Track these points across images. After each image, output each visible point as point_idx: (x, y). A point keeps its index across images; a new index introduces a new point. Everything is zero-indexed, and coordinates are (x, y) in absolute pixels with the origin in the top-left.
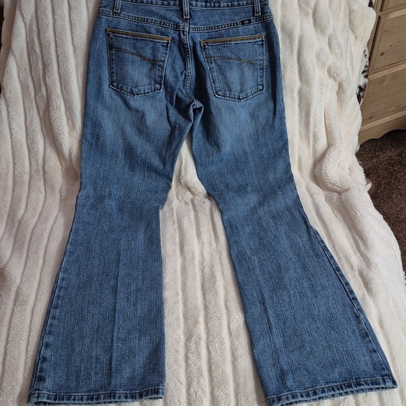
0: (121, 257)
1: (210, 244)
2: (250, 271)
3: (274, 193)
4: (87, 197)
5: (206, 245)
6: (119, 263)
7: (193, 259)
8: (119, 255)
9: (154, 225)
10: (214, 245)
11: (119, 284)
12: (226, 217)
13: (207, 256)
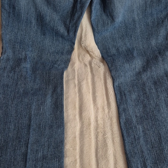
0: (32, 122)
1: (103, 109)
2: (135, 140)
3: (156, 58)
4: (8, 60)
5: (100, 110)
6: (30, 128)
7: (90, 124)
8: (30, 120)
9: (59, 90)
10: (106, 111)
11: (29, 151)
12: (116, 84)
13: (100, 122)
